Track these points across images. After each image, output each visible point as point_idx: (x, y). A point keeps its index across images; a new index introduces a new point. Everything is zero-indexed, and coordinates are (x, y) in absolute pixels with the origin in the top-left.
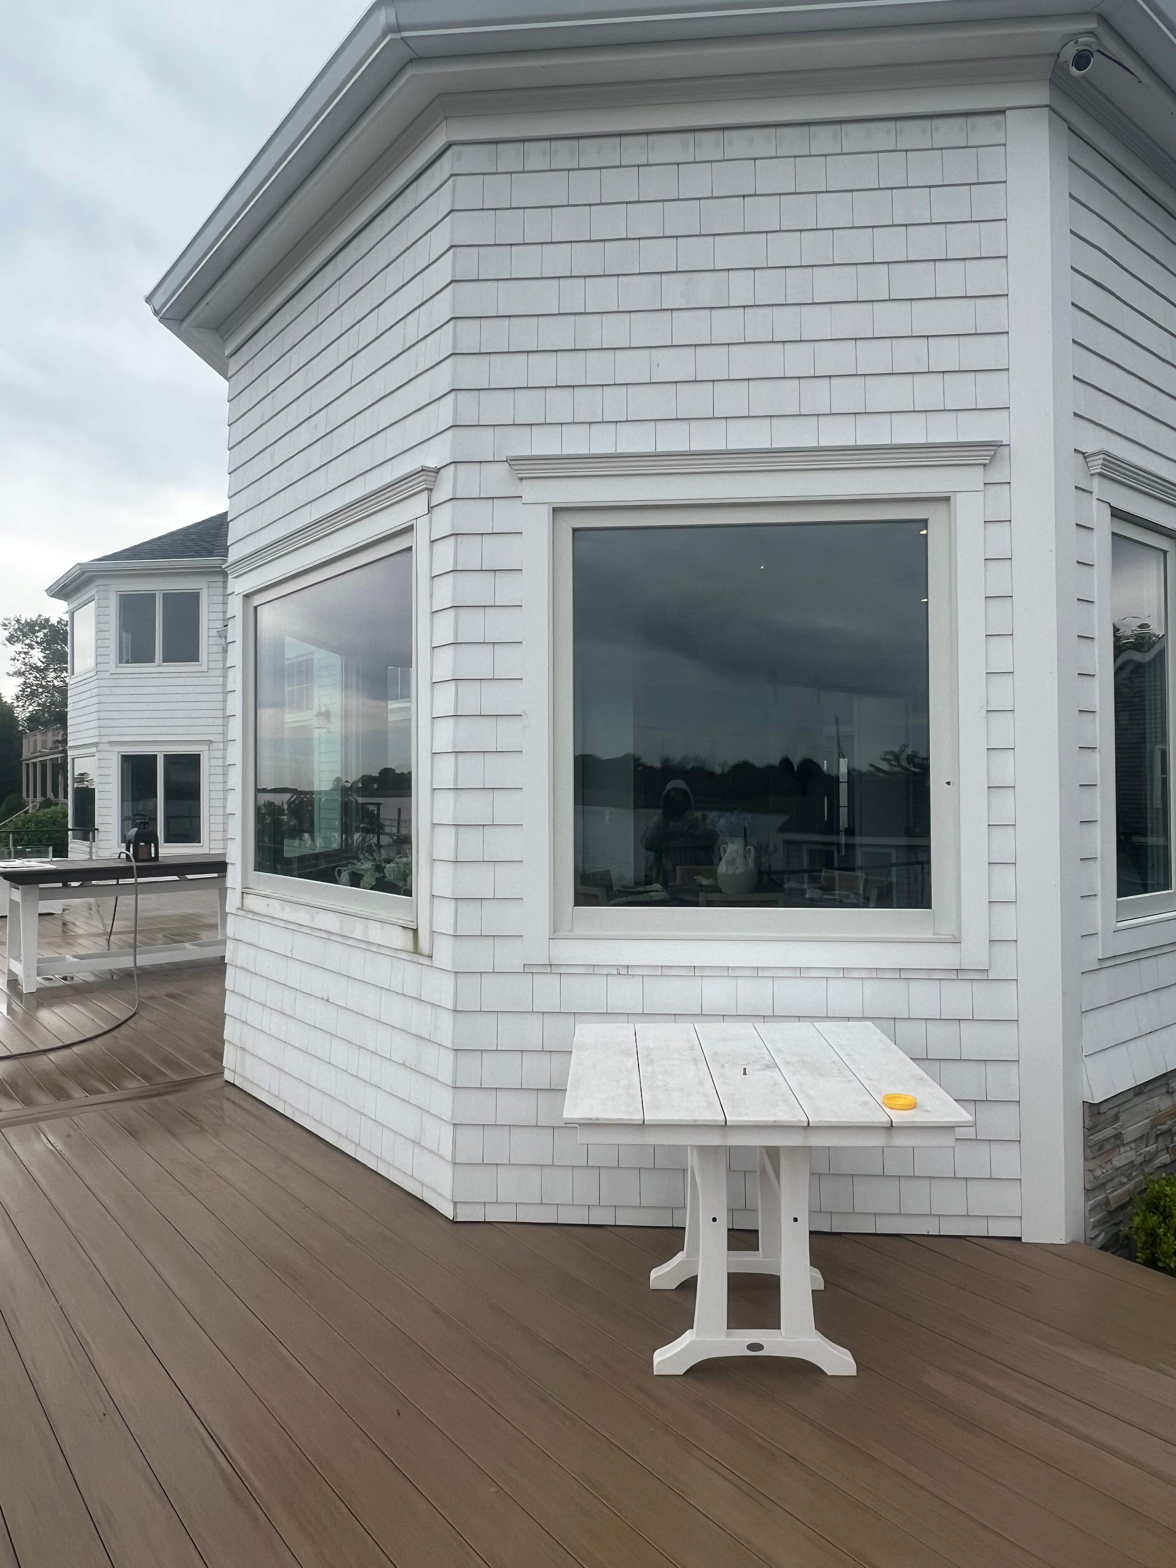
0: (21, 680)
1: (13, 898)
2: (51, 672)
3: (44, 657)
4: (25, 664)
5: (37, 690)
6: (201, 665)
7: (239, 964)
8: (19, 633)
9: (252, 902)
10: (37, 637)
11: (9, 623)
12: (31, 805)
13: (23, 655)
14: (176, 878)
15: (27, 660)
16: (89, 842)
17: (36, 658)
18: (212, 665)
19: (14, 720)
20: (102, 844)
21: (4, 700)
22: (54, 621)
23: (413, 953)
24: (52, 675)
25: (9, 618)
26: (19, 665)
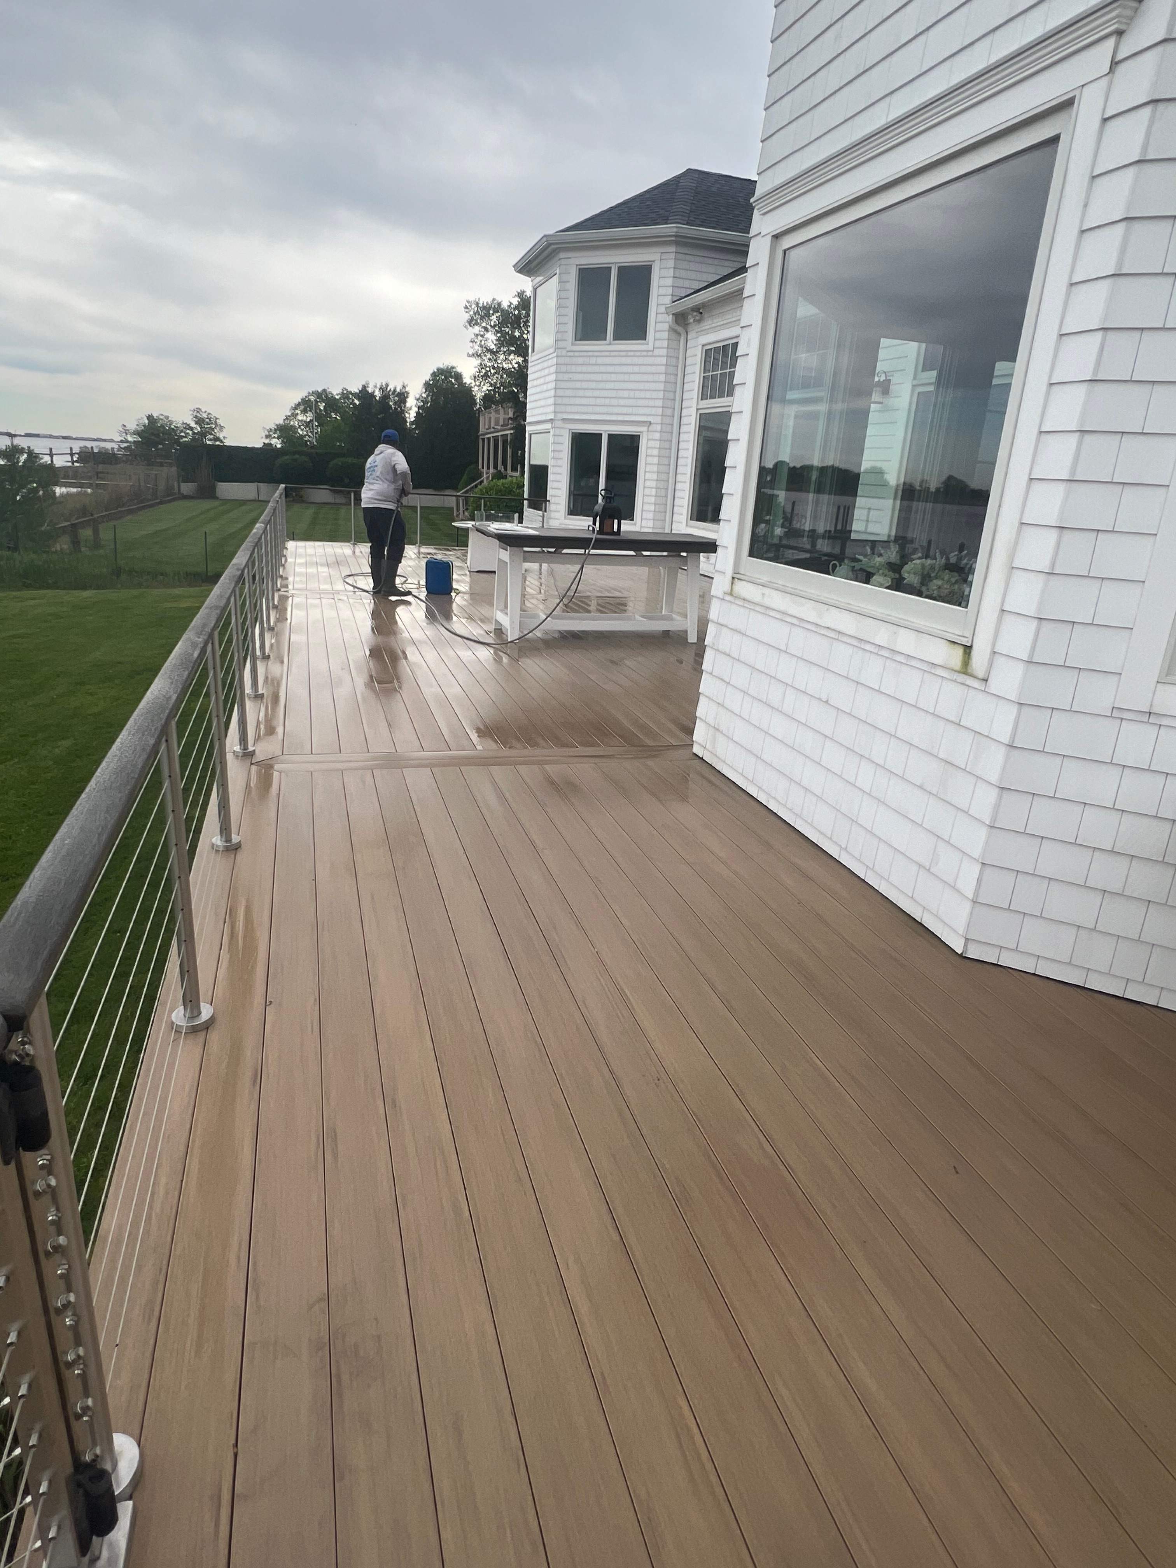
0: (479, 361)
1: (501, 557)
2: (501, 354)
3: (496, 340)
4: (481, 346)
5: (490, 371)
6: (647, 344)
7: (721, 648)
8: (477, 316)
9: (742, 588)
10: (491, 320)
12: (485, 476)
13: (480, 338)
14: (632, 553)
15: (483, 343)
16: (541, 512)
17: (490, 341)
18: (658, 344)
19: (472, 397)
20: (553, 515)
21: (465, 381)
22: (505, 304)
23: (959, 672)
24: (502, 357)
25: (470, 301)
26: (477, 347)
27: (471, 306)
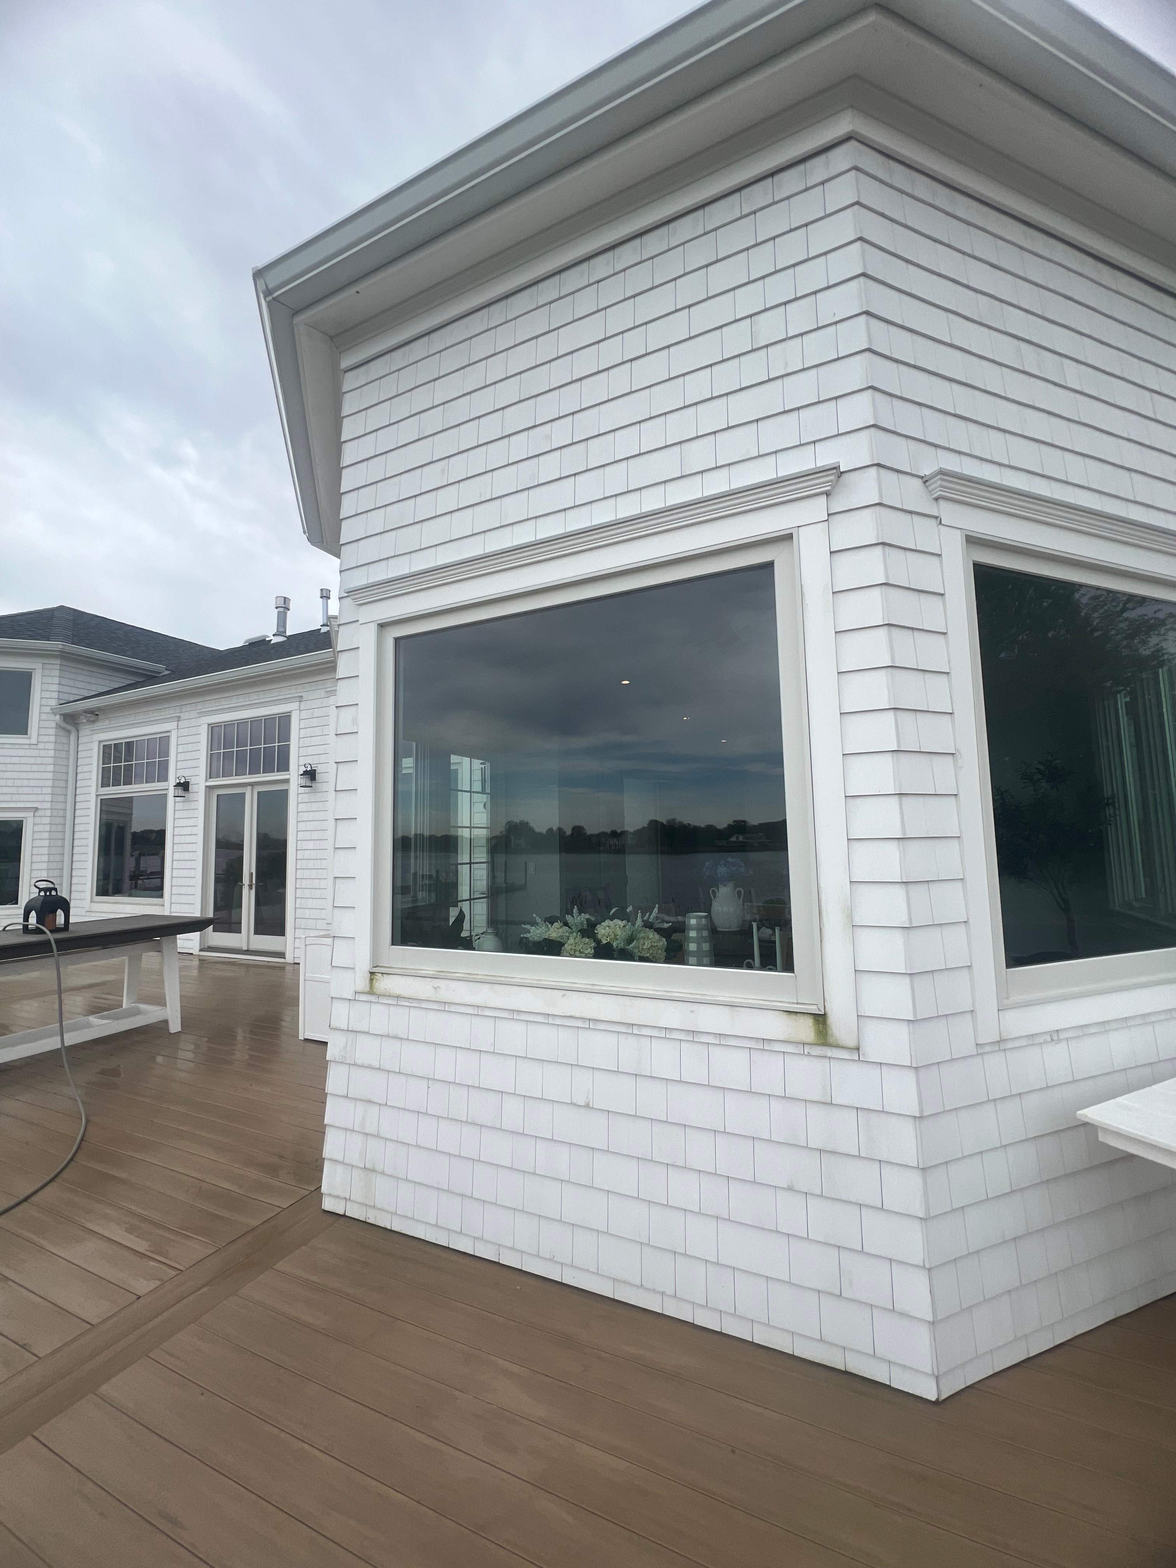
6: (30, 738)
7: (359, 1060)
9: (392, 984)
18: (42, 738)
23: (813, 1044)
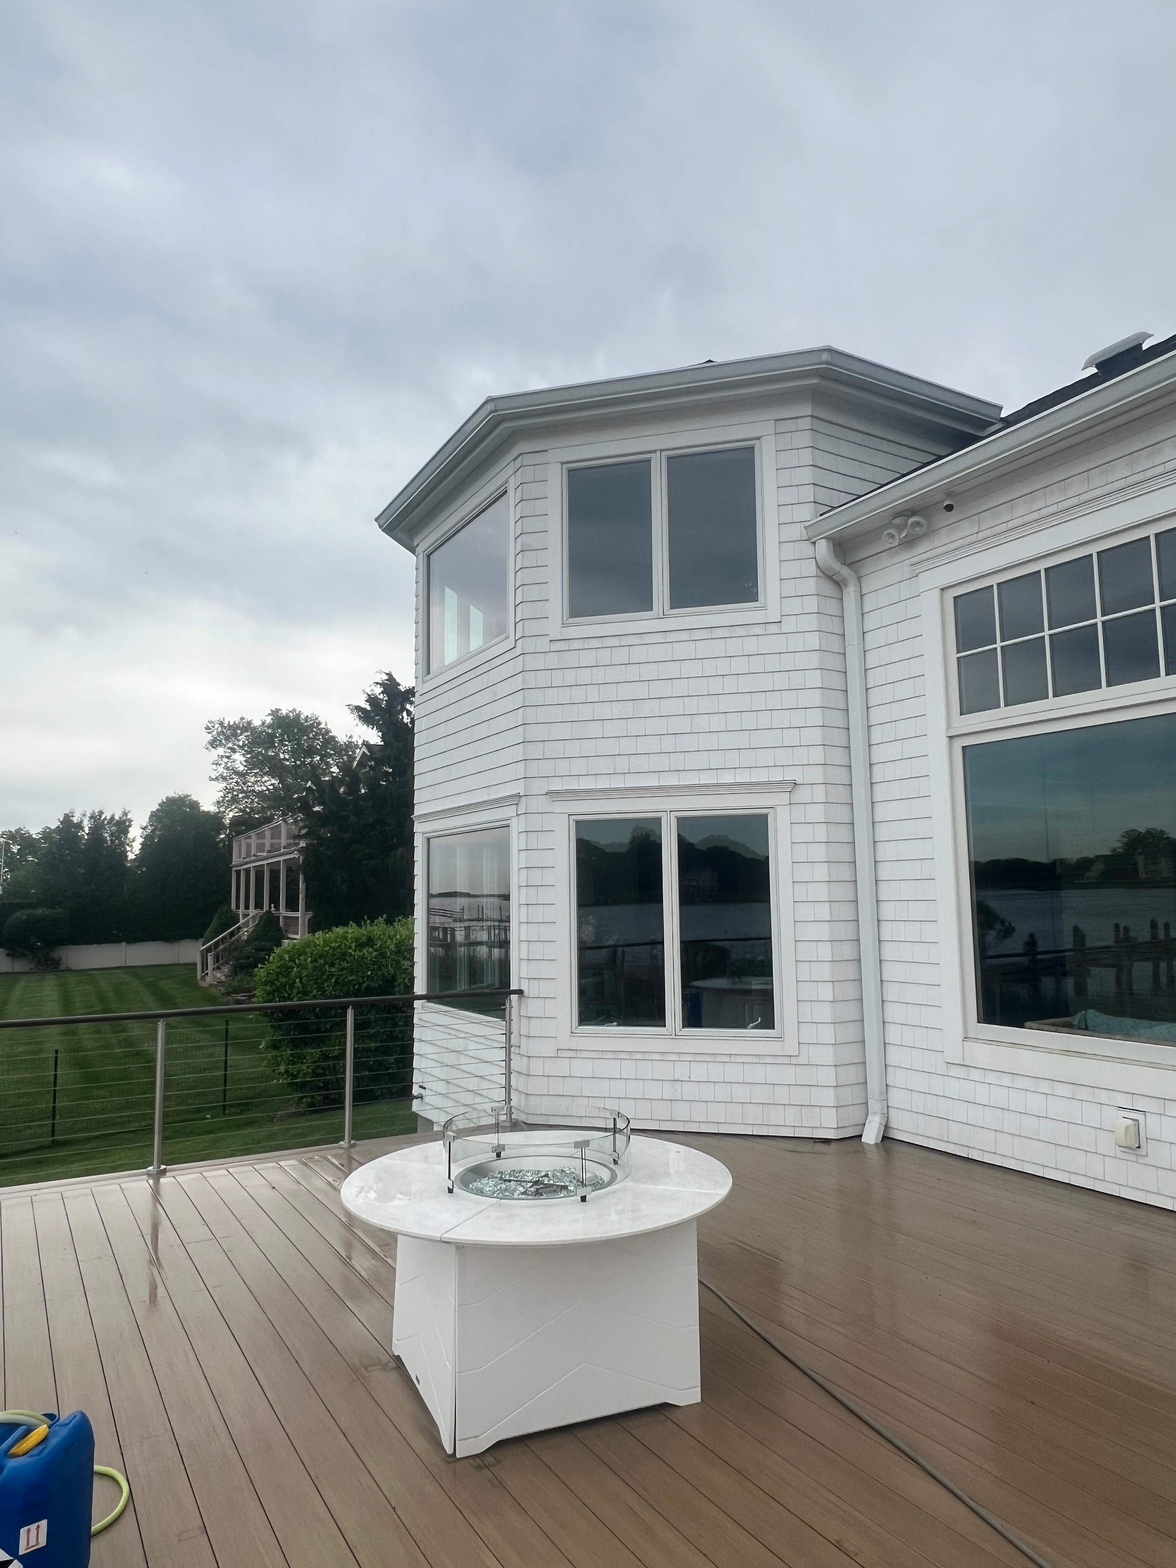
0: (224, 785)
2: (252, 776)
3: (246, 761)
4: (227, 769)
5: (237, 795)
6: (764, 608)
8: (221, 737)
10: (239, 740)
11: (212, 726)
12: (243, 920)
13: (226, 760)
15: (229, 765)
17: (238, 762)
19: (217, 824)
21: (204, 809)
22: (257, 723)
24: (253, 779)
25: (213, 721)
26: (221, 770)
27: (213, 727)
